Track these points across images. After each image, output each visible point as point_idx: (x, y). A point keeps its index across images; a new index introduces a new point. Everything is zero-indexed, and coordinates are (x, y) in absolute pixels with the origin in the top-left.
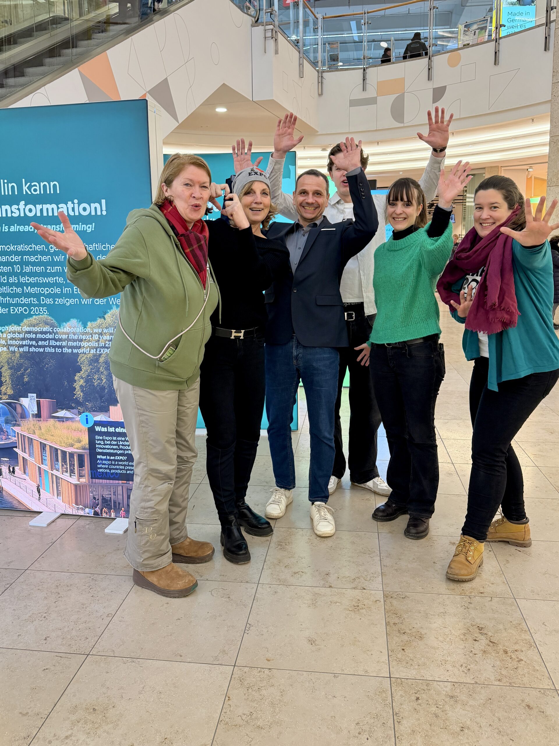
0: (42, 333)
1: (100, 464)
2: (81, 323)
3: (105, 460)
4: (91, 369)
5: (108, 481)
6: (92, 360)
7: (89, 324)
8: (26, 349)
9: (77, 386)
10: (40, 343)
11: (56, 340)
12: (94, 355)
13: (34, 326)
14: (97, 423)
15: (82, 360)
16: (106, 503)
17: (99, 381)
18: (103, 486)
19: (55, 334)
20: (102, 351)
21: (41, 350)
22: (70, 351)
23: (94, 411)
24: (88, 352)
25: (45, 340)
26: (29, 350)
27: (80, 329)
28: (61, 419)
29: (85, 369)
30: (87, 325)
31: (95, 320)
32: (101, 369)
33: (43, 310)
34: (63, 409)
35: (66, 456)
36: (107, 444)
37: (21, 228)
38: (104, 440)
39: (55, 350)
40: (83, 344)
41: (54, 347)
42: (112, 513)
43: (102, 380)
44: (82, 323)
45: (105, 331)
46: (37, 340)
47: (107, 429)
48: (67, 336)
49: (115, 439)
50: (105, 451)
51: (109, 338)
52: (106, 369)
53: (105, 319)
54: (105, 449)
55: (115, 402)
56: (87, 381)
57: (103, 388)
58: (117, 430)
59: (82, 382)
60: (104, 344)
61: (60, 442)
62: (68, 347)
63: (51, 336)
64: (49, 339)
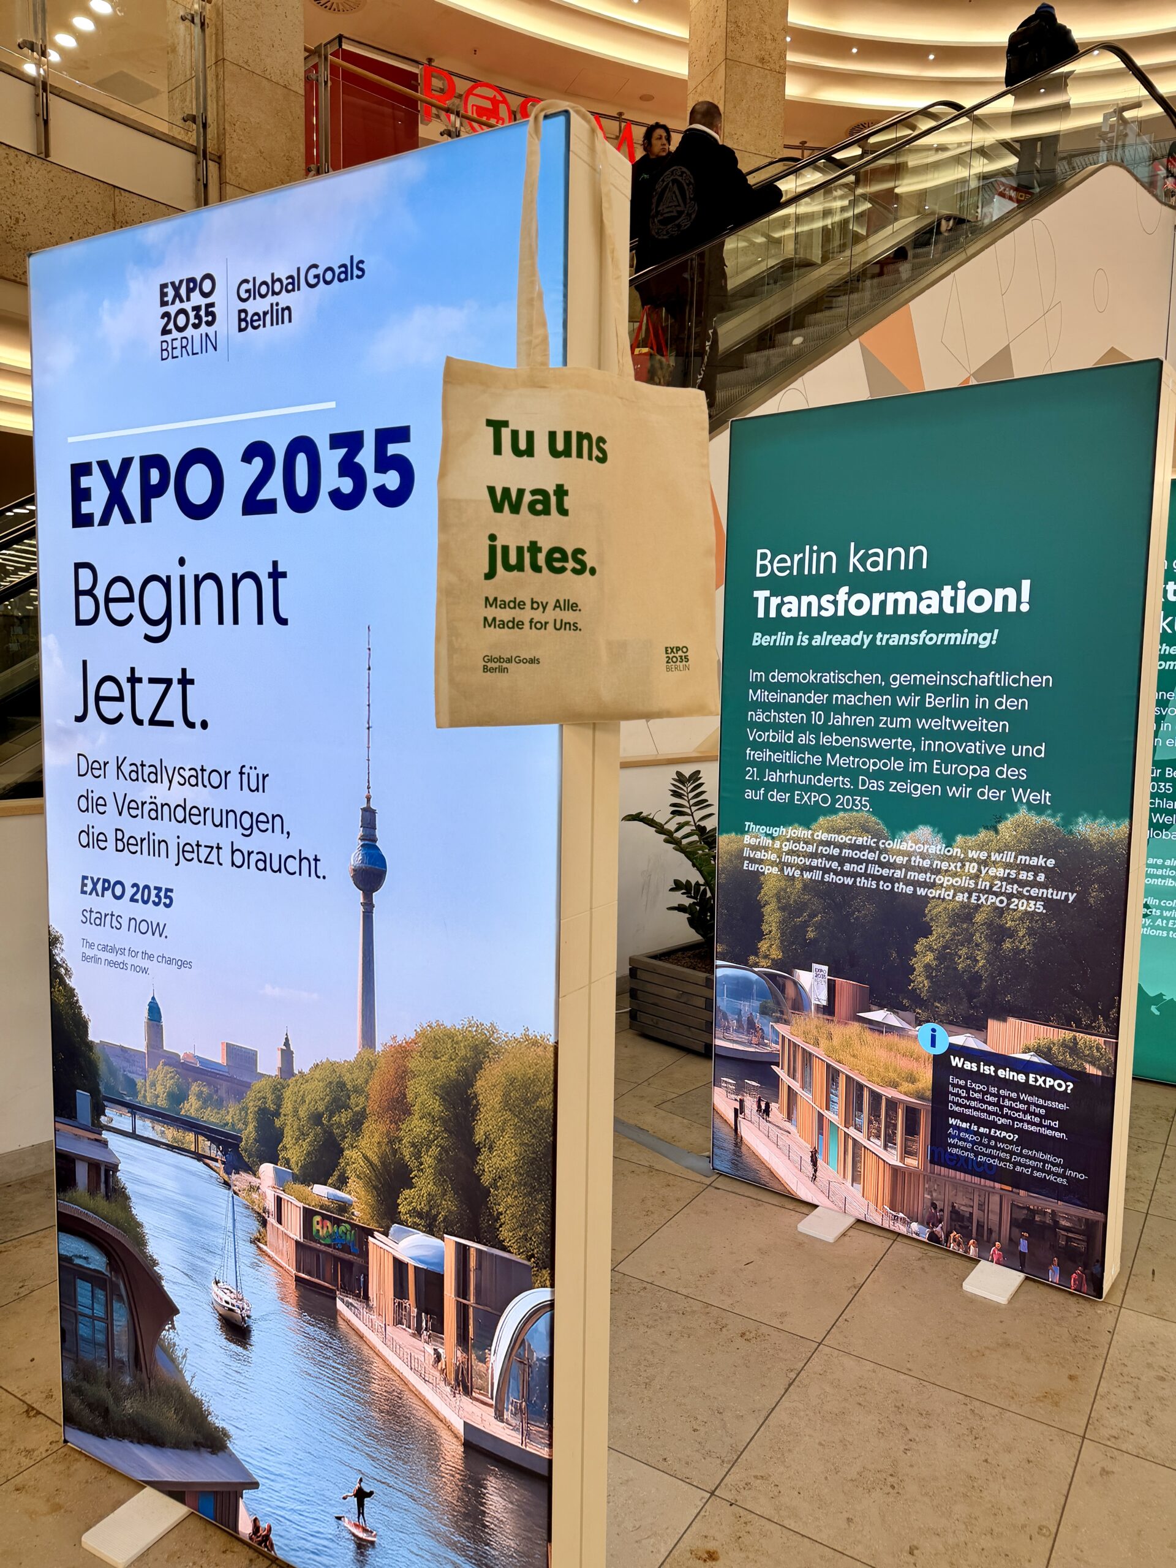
0: (854, 847)
2: (940, 836)
3: (966, 1131)
4: (954, 934)
5: (968, 1177)
6: (958, 916)
7: (959, 838)
8: (817, 875)
9: (917, 965)
10: (847, 867)
11: (882, 865)
12: (963, 905)
13: (839, 833)
14: (955, 1049)
15: (935, 912)
16: (960, 1222)
17: (969, 962)
19: (881, 854)
20: (983, 899)
21: (849, 881)
22: (909, 890)
23: (951, 1022)
24: (950, 898)
25: (859, 862)
26: (823, 877)
27: (937, 847)
28: (878, 1027)
29: (940, 932)
30: (954, 841)
31: (975, 832)
32: (977, 937)
33: (860, 801)
34: (882, 1006)
35: (880, 1104)
36: (974, 1098)
37: (836, 640)
38: (967, 1089)
39: (877, 884)
40: (941, 879)
41: (878, 878)
42: (973, 1247)
43: (977, 961)
44: (944, 836)
45: (995, 857)
46: (842, 860)
47: (978, 1067)
48: (906, 859)
49: (994, 1090)
50: (968, 1112)
51: (1001, 872)
52: (988, 938)
53: (997, 831)
54: (969, 1107)
55: (1002, 1014)
56: (941, 957)
57: (976, 978)
58: (1001, 1073)
59: (929, 957)
60: (988, 884)
61: (871, 1073)
62: (907, 883)
63: (872, 856)
64: (867, 861)
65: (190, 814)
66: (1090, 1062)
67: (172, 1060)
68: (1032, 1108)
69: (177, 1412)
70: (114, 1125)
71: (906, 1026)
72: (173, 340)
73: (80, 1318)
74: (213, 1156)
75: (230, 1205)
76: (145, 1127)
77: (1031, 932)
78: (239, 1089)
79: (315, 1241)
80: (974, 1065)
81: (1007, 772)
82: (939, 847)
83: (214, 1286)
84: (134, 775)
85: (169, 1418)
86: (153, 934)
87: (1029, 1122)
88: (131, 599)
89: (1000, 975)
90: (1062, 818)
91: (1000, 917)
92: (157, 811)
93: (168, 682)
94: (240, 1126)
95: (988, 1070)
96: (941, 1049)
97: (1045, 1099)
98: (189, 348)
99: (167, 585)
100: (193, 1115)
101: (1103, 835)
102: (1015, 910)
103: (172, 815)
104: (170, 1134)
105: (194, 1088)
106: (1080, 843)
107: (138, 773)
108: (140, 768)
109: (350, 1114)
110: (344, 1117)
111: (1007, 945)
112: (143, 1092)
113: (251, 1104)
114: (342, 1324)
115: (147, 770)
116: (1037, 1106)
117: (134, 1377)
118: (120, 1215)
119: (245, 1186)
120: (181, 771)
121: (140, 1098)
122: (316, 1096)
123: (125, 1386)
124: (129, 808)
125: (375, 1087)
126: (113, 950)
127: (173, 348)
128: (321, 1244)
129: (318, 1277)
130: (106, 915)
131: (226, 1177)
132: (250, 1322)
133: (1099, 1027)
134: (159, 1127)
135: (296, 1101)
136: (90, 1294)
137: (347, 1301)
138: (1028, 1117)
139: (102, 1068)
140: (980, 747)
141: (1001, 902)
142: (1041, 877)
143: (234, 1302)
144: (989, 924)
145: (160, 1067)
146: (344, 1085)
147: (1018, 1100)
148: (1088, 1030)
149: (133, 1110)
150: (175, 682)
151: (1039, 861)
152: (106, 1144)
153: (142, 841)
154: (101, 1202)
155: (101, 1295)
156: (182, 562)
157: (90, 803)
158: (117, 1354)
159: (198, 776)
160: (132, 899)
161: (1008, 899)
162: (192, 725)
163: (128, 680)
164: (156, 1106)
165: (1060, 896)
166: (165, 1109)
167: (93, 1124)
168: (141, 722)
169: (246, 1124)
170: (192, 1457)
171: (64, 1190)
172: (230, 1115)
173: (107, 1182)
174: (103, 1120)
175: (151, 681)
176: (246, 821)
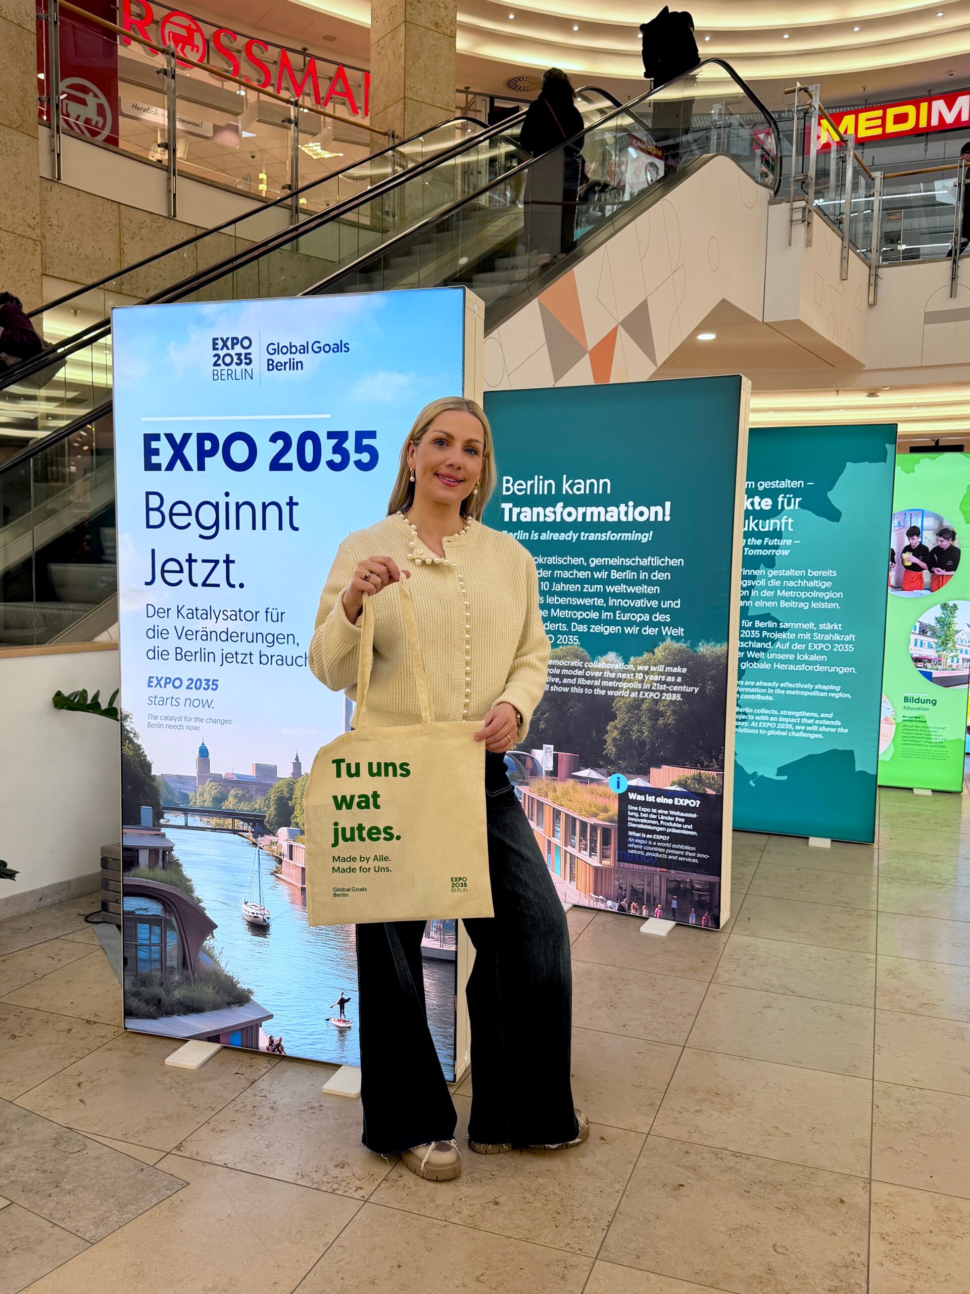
0: (569, 668)
1: (632, 843)
2: (621, 657)
3: (639, 838)
4: (630, 717)
5: (641, 867)
6: (632, 706)
7: (632, 659)
9: (609, 738)
10: (565, 681)
11: (587, 678)
12: (635, 700)
13: (560, 659)
14: (631, 789)
15: (618, 705)
16: (637, 896)
17: (639, 734)
18: (634, 873)
19: (585, 671)
20: (646, 694)
21: (566, 690)
22: (603, 692)
23: (629, 772)
24: (627, 695)
25: (572, 677)
26: (553, 689)
27: (619, 665)
28: (584, 780)
29: (622, 717)
30: (629, 660)
31: (641, 654)
32: (643, 719)
33: (573, 639)
34: (587, 767)
35: (587, 828)
36: (643, 818)
37: (556, 536)
38: (639, 812)
39: (584, 690)
40: (621, 684)
41: (583, 687)
42: (644, 911)
43: (644, 733)
44: (623, 658)
45: (653, 669)
46: (562, 677)
47: (645, 797)
48: (601, 673)
49: (654, 811)
50: (640, 826)
51: (657, 678)
52: (650, 718)
53: (654, 653)
54: (640, 823)
55: (658, 763)
56: (623, 732)
57: (643, 743)
58: (659, 800)
59: (615, 733)
60: (649, 685)
61: (581, 810)
62: (602, 688)
63: (580, 673)
64: (578, 677)
65: (230, 636)
66: (709, 787)
67: (217, 779)
68: (677, 819)
69: (214, 988)
71: (602, 777)
72: (221, 370)
73: (140, 948)
74: (245, 829)
75: (257, 856)
77: (674, 712)
78: (263, 789)
80: (643, 796)
81: (659, 617)
83: (244, 906)
84: (190, 616)
85: (208, 993)
86: (203, 707)
87: (675, 828)
88: (190, 514)
89: (657, 740)
90: (690, 643)
91: (656, 705)
92: (207, 636)
93: (216, 562)
94: (265, 809)
95: (651, 799)
97: (684, 812)
98: (233, 376)
99: (216, 507)
100: (231, 808)
101: (713, 652)
102: (665, 700)
103: (218, 637)
104: (214, 822)
105: (233, 792)
106: (700, 657)
107: (193, 613)
108: (195, 611)
111: (661, 722)
112: (194, 800)
113: (273, 795)
115: (200, 613)
116: (680, 817)
117: (182, 974)
118: (175, 877)
119: (268, 843)
120: (225, 612)
121: (191, 804)
123: (174, 982)
124: (186, 635)
126: (172, 719)
130: (167, 699)
131: (254, 840)
132: (268, 921)
133: (713, 766)
134: (205, 819)
136: (149, 931)
138: (675, 825)
139: (163, 790)
140: (643, 603)
141: (657, 696)
142: (679, 679)
143: (258, 912)
144: (650, 710)
145: (207, 783)
147: (668, 815)
148: (707, 768)
149: (186, 811)
150: (221, 562)
151: (678, 670)
152: (163, 835)
153: (196, 653)
154: (159, 872)
155: (157, 930)
156: (227, 494)
157: (157, 633)
158: (169, 963)
159: (237, 615)
160: (188, 688)
161: (661, 694)
162: (233, 586)
163: (187, 561)
164: (204, 807)
165: (690, 689)
166: (210, 808)
167: (154, 825)
168: (195, 585)
169: (269, 807)
170: (225, 1012)
171: (129, 870)
172: (257, 805)
173: (164, 859)
174: (162, 821)
175: (204, 561)
176: (270, 638)
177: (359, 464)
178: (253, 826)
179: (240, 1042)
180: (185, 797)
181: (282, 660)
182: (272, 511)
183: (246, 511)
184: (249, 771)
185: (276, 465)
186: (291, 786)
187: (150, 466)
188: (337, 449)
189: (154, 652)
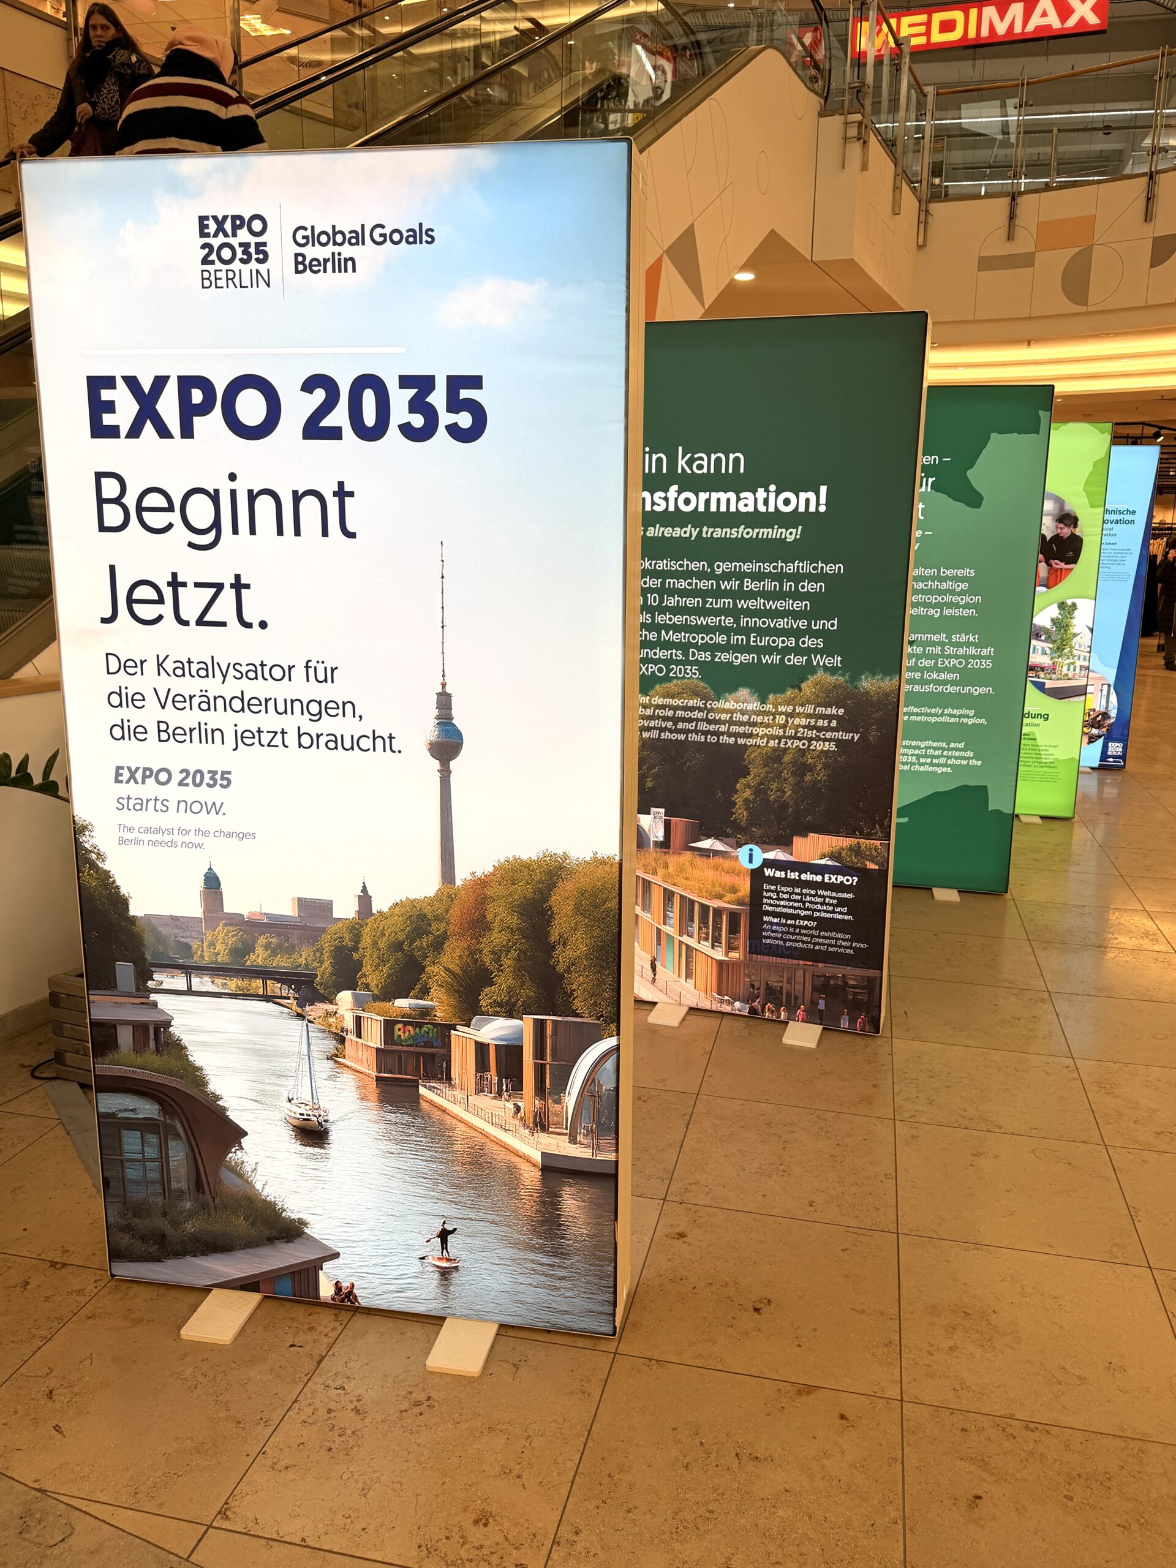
0: (686, 708)
1: (767, 931)
2: (756, 695)
3: (777, 924)
4: (767, 773)
5: (780, 960)
6: (770, 758)
7: (772, 697)
8: (654, 734)
9: (738, 800)
10: (680, 726)
11: (710, 722)
12: (774, 749)
13: (673, 697)
14: (768, 863)
15: (751, 757)
17: (779, 794)
18: (769, 966)
19: (708, 713)
20: (789, 744)
21: (682, 737)
22: (732, 740)
23: (765, 842)
24: (764, 745)
25: (690, 720)
26: (659, 735)
27: (753, 704)
28: (705, 853)
29: (756, 773)
30: (768, 699)
31: (784, 691)
32: (785, 774)
33: (691, 670)
34: (709, 836)
35: (708, 913)
36: (783, 899)
37: (668, 532)
38: (777, 892)
39: (706, 738)
40: (756, 730)
41: (706, 733)
42: (783, 1013)
43: (785, 792)
44: (759, 696)
45: (799, 710)
46: (675, 720)
47: (786, 874)
48: (729, 715)
49: (798, 890)
50: (778, 910)
51: (803, 722)
52: (794, 774)
53: (800, 690)
54: (779, 906)
55: (804, 831)
56: (757, 792)
57: (785, 806)
58: (804, 877)
59: (748, 793)
60: (793, 731)
61: (700, 890)
62: (730, 735)
63: (700, 715)
64: (697, 720)
65: (247, 704)
66: (869, 860)
67: (236, 920)
68: (827, 900)
69: (246, 1218)
70: (164, 986)
71: (729, 849)
72: (216, 271)
73: (127, 1164)
74: (284, 994)
75: (305, 1032)
76: (200, 983)
77: (826, 766)
78: (312, 934)
79: (397, 1045)
80: (783, 873)
81: (808, 642)
82: (755, 704)
83: (288, 1105)
84: (179, 672)
85: (240, 1225)
86: (208, 813)
87: (825, 911)
88: (170, 508)
89: (803, 801)
90: (850, 676)
91: (803, 757)
92: (208, 703)
93: (219, 587)
94: (315, 964)
95: (793, 875)
96: (757, 863)
97: (837, 892)
98: (237, 280)
99: (215, 497)
100: (260, 964)
101: (879, 688)
102: (814, 750)
103: (228, 705)
104: (233, 984)
105: (262, 940)
106: (863, 695)
107: (183, 668)
108: (186, 666)
109: (431, 938)
110: (425, 941)
111: (808, 778)
112: (199, 953)
113: (327, 945)
114: (424, 1105)
115: (195, 667)
116: (831, 898)
117: (196, 1200)
118: (175, 1064)
119: (321, 1013)
120: (237, 667)
121: (195, 958)
122: (396, 929)
123: (185, 1210)
124: (174, 702)
125: (455, 913)
126: (157, 831)
127: (216, 279)
128: (403, 1046)
129: (399, 1074)
130: (148, 801)
131: (299, 1010)
132: (327, 1125)
133: (877, 833)
134: (219, 981)
135: (375, 936)
136: (140, 1140)
137: (430, 1086)
138: (824, 908)
139: (148, 938)
140: (788, 622)
141: (804, 744)
142: (834, 723)
143: (310, 1112)
144: (794, 763)
145: (220, 927)
146: (425, 916)
147: (816, 895)
148: (869, 836)
149: (188, 970)
150: (227, 586)
151: (833, 711)
152: (155, 1004)
153: (191, 730)
154: (150, 1057)
155: (153, 1139)
156: (232, 477)
157: (123, 699)
158: (174, 1185)
159: (257, 671)
160: (181, 783)
161: (809, 742)
162: (249, 625)
163: (169, 584)
164: (216, 962)
165: (848, 736)
166: (226, 964)
167: (138, 989)
168: (186, 623)
169: (321, 962)
170: (266, 1251)
171: (103, 1054)
172: (304, 957)
173: (157, 1039)
174: (150, 984)
175: (198, 585)
176: (314, 707)
177: (454, 431)
178: (297, 990)
179: (290, 1290)
180: (186, 949)
181: (335, 742)
182: (310, 506)
183: (265, 504)
184: (287, 909)
185: (314, 429)
186: (355, 929)
187: (100, 430)
188: (417, 405)
189: (122, 728)
